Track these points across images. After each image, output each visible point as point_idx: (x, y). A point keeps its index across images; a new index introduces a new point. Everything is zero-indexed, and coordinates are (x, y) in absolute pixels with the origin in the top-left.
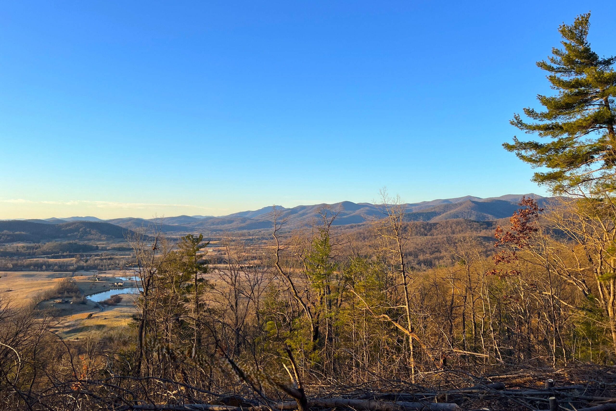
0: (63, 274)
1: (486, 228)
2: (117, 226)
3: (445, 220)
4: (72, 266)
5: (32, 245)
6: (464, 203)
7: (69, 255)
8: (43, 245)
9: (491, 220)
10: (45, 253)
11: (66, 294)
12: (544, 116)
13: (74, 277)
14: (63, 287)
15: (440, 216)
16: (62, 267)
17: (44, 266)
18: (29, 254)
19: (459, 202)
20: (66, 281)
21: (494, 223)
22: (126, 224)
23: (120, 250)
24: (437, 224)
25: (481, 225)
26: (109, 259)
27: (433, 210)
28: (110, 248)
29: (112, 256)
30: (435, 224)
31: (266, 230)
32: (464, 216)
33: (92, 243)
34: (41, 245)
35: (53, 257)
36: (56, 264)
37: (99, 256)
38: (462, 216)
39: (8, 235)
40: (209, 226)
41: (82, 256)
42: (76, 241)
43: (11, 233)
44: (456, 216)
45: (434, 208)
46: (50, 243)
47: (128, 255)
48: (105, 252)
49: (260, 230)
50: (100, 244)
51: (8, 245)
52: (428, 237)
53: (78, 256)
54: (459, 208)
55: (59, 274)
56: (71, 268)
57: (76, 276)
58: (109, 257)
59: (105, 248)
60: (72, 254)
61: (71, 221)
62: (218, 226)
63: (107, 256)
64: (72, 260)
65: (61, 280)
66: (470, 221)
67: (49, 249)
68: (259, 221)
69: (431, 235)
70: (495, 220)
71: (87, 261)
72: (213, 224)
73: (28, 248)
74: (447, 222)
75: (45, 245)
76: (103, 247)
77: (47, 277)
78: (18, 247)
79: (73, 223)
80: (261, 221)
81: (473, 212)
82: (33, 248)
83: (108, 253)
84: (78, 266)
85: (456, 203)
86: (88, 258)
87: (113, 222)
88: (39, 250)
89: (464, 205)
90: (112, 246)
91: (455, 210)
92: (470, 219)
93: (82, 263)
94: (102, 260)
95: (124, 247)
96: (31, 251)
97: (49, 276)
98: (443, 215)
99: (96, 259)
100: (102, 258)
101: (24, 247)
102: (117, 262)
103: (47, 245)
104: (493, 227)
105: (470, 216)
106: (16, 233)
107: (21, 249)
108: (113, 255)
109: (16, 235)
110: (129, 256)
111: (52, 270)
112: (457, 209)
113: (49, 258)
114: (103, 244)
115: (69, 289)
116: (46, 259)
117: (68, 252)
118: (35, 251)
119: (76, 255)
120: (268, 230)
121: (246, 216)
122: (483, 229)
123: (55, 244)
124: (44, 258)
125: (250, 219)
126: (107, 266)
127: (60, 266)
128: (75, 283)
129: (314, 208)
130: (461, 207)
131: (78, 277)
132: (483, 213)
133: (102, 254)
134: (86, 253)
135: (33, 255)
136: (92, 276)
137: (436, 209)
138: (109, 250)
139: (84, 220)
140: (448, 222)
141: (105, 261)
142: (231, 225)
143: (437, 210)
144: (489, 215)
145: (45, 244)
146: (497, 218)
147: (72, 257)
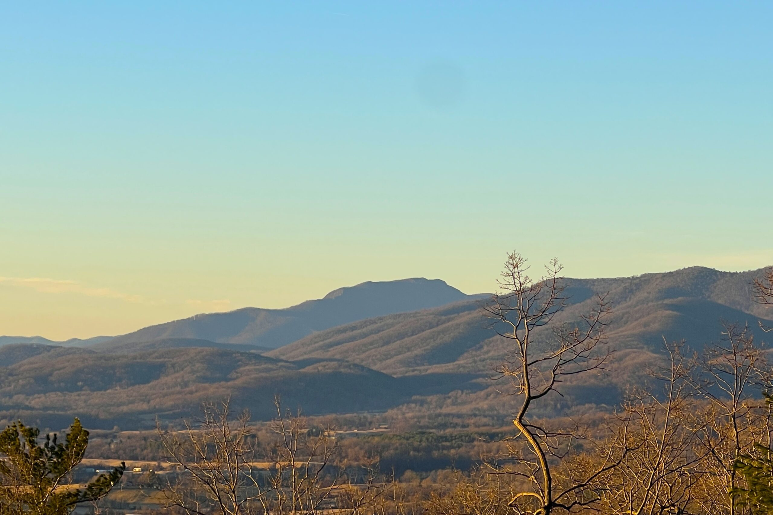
31: (350, 424)
40: (20, 398)
49: (317, 420)
62: (74, 396)
68: (308, 369)
80: (320, 367)
120: (362, 425)
121: (235, 340)
125: (258, 358)
129: (642, 295)
142: (144, 389)
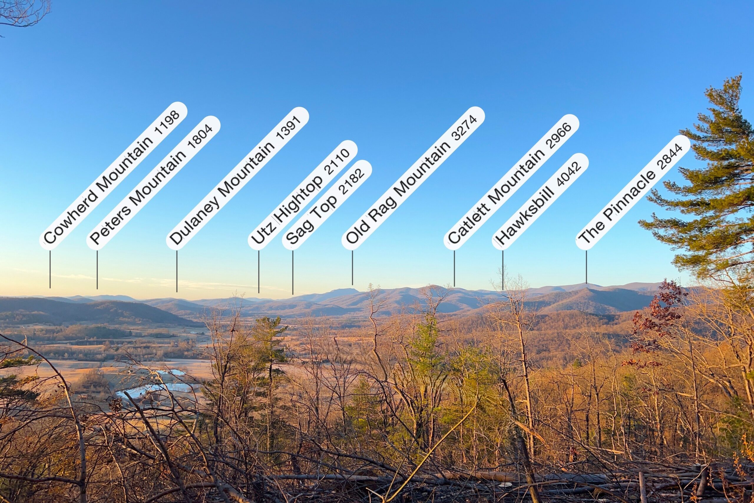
0: (88, 364)
1: (607, 323)
2: (154, 308)
3: (556, 312)
4: (99, 354)
5: (52, 327)
6: (580, 291)
7: (97, 341)
8: (65, 328)
9: (613, 313)
10: (68, 338)
11: (92, 388)
12: (688, 190)
13: (102, 368)
14: (89, 379)
15: (550, 307)
16: (88, 356)
17: (66, 354)
18: (49, 339)
19: (574, 290)
20: (93, 373)
21: (617, 317)
22: (166, 306)
23: (157, 337)
24: (546, 316)
25: (601, 319)
26: (145, 347)
27: (541, 299)
28: (146, 334)
29: (148, 345)
30: (544, 317)
31: (335, 318)
32: (579, 307)
33: (123, 328)
34: (63, 328)
35: (77, 344)
36: (80, 352)
37: (133, 344)
38: (578, 307)
39: (24, 316)
40: (266, 311)
41: (112, 343)
42: (105, 324)
43: (28, 313)
44: (569, 307)
45: (543, 297)
46: (74, 326)
47: (168, 344)
48: (140, 338)
49: (328, 317)
50: (134, 329)
51: (23, 327)
52: (534, 332)
53: (107, 343)
54: (573, 297)
55: (85, 363)
56: (99, 357)
57: (104, 366)
58: (145, 345)
59: (140, 334)
60: (100, 340)
61: (100, 300)
62: (277, 311)
63: (142, 343)
64: (100, 348)
65: (87, 371)
66: (587, 314)
67: (73, 334)
68: (327, 306)
69: (538, 330)
70: (618, 314)
71: (117, 349)
72: (271, 308)
73: (47, 331)
74: (558, 315)
75: (68, 329)
76: (137, 333)
77: (70, 367)
78: (35, 329)
79: (102, 303)
81: (591, 303)
82: (53, 331)
83: (144, 339)
84: (107, 355)
85: (570, 291)
86: (119, 345)
87: (150, 303)
88: (60, 334)
89: (580, 294)
90: (148, 332)
91: (568, 300)
92: (587, 311)
93: (112, 352)
94: (135, 348)
95: (163, 332)
96: (51, 336)
97: (71, 367)
98: (553, 305)
99: (129, 348)
100: (137, 346)
101: (42, 330)
102: (154, 351)
103: (72, 329)
104: (615, 322)
105: (587, 308)
106: (33, 313)
107: (39, 332)
108: (149, 342)
109: (33, 315)
110: (168, 346)
111: (76, 359)
112: (571, 299)
113: (72, 344)
114: (138, 330)
115: (96, 383)
116: (68, 346)
117: (95, 337)
118: (55, 335)
119: (105, 341)
120: (337, 318)
121: (312, 300)
122: (603, 324)
123: (80, 328)
124: (66, 343)
125: (317, 304)
126: (142, 356)
127: (86, 355)
128: (103, 376)
130: (577, 296)
131: (106, 368)
132: (603, 305)
133: (135, 342)
134: (117, 340)
135: (52, 340)
136: (124, 368)
137: (544, 298)
138: (144, 336)
139: (115, 299)
140: (560, 314)
141: (139, 349)
142: (292, 310)
143: (546, 299)
144: (611, 308)
145: (68, 327)
146: (621, 312)
147: (100, 344)
